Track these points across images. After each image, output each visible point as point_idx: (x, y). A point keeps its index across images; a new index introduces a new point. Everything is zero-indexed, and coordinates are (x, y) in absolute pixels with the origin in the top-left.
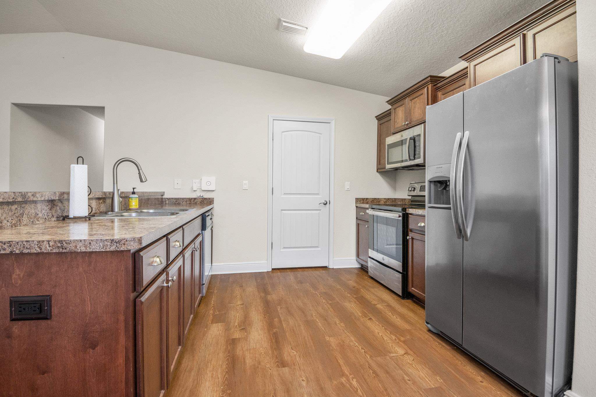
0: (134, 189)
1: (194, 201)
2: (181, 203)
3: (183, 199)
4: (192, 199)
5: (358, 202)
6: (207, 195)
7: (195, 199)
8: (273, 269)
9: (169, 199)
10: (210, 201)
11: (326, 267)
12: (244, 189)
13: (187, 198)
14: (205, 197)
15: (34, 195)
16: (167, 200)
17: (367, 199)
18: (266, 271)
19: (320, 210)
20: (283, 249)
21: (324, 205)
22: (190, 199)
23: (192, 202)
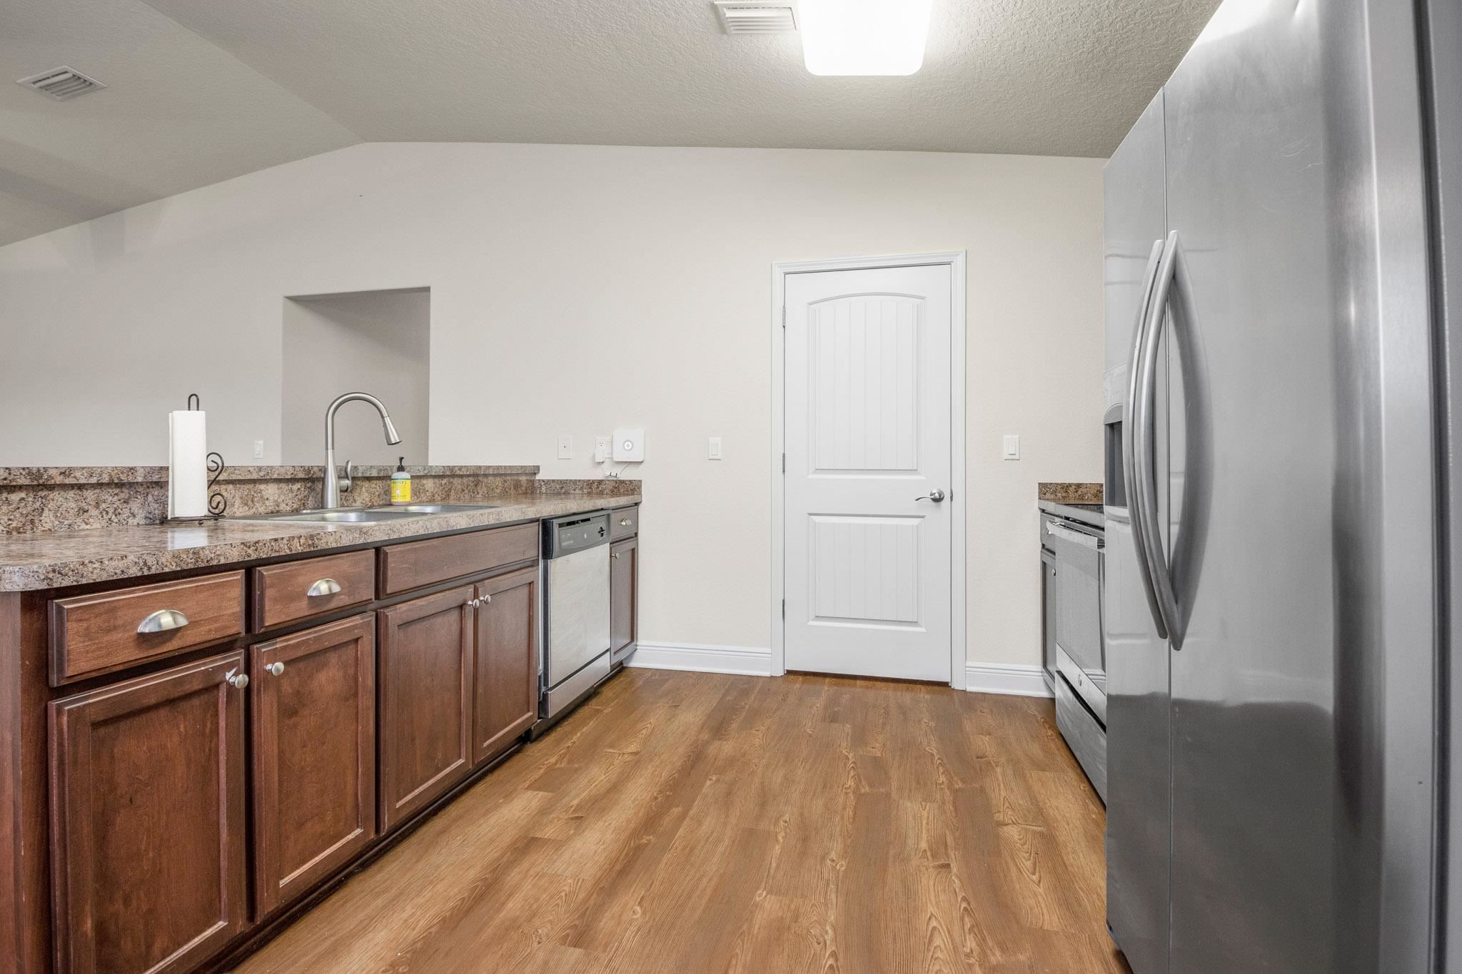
0: (401, 459)
1: (598, 488)
2: (572, 492)
3: (575, 482)
4: (593, 482)
5: (1048, 495)
6: (626, 474)
7: (600, 482)
8: (789, 672)
9: (547, 482)
10: (633, 488)
11: (945, 685)
12: (711, 457)
13: (584, 481)
14: (622, 477)
15: (67, 473)
16: (543, 483)
17: (1079, 486)
18: (768, 674)
19: (923, 517)
20: (813, 620)
21: (933, 504)
22: (590, 483)
23: (594, 491)
